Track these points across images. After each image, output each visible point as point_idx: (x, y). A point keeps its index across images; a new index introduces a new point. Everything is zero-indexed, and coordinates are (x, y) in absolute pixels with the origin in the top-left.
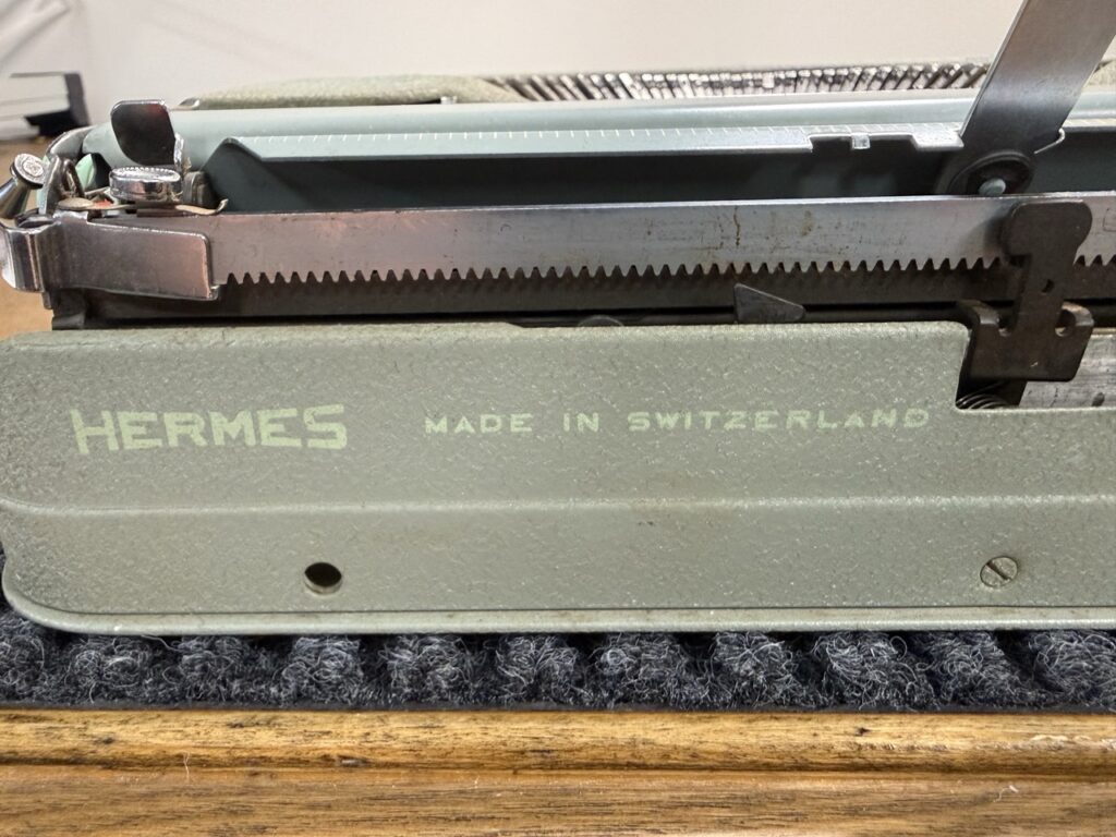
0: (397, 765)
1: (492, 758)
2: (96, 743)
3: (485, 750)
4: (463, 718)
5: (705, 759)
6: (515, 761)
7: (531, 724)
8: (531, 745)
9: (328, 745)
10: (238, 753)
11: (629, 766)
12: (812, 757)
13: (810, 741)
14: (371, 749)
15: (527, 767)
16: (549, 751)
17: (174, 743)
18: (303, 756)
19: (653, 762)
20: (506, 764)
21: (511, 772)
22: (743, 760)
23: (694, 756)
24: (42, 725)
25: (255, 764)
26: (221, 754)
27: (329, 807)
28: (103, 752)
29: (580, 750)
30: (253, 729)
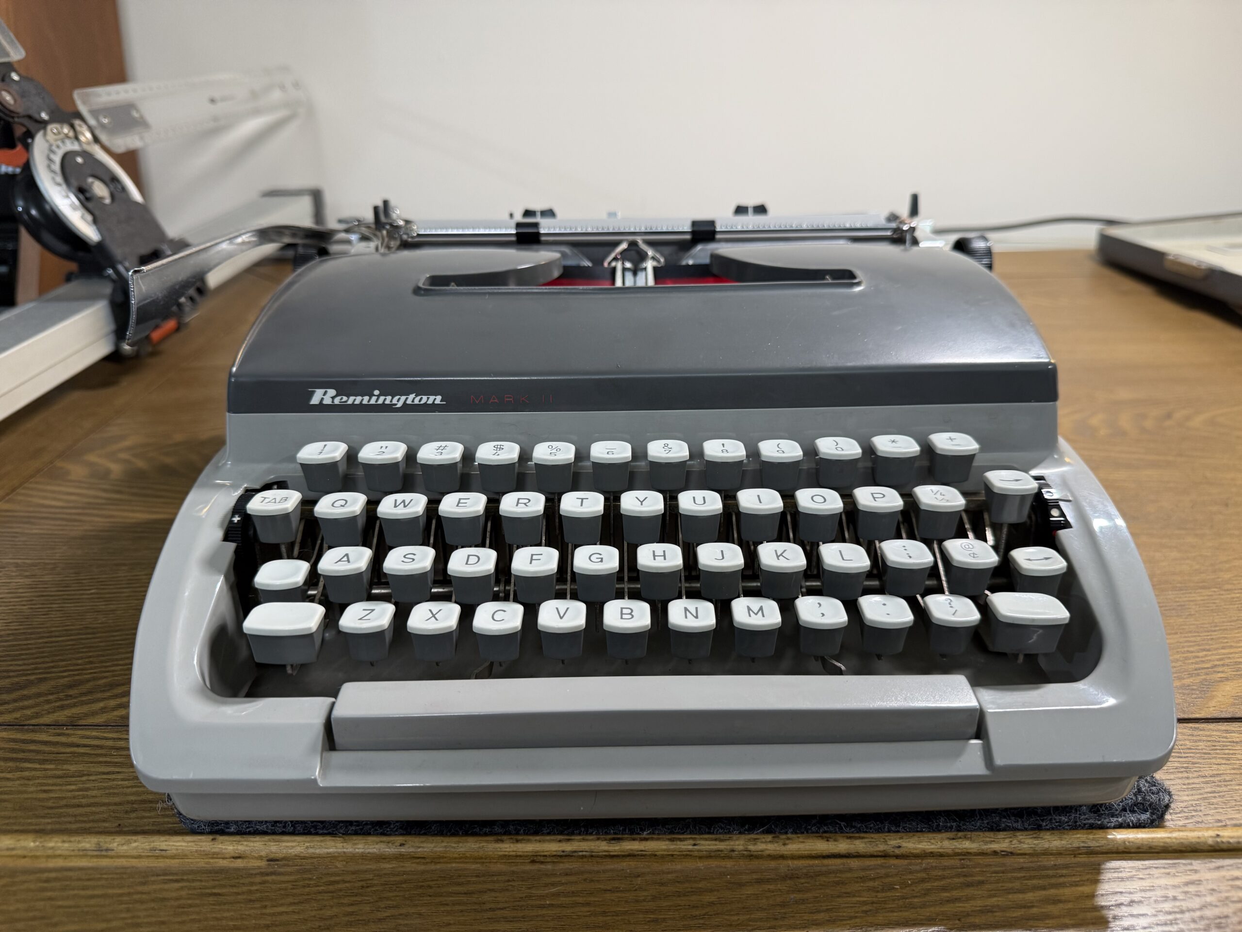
0: (1025, 854)
1: (1066, 850)
2: (893, 847)
3: (1063, 847)
4: (1048, 833)
5: (1155, 849)
6: (1075, 852)
7: (1078, 836)
8: (1082, 845)
9: (995, 846)
10: (957, 851)
11: (1124, 852)
12: (1198, 847)
13: (1198, 840)
14: (1014, 847)
15: (1080, 854)
16: (1089, 847)
17: (927, 847)
18: (985, 852)
19: (1133, 850)
20: (1071, 852)
21: (1072, 856)
22: (1170, 849)
23: (1150, 848)
24: (866, 840)
25: (964, 855)
26: (950, 851)
27: (1003, 872)
28: (897, 851)
29: (1102, 846)
30: (960, 840)
